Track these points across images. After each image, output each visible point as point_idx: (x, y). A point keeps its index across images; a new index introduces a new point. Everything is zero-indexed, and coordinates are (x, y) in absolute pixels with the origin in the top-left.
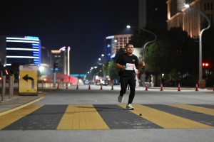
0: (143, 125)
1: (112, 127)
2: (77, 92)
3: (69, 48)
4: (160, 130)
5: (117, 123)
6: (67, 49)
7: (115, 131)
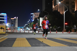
0: (43, 45)
1: (32, 46)
2: (20, 33)
3: (17, 18)
4: (49, 47)
5: (34, 44)
6: (16, 18)
7: (33, 47)
